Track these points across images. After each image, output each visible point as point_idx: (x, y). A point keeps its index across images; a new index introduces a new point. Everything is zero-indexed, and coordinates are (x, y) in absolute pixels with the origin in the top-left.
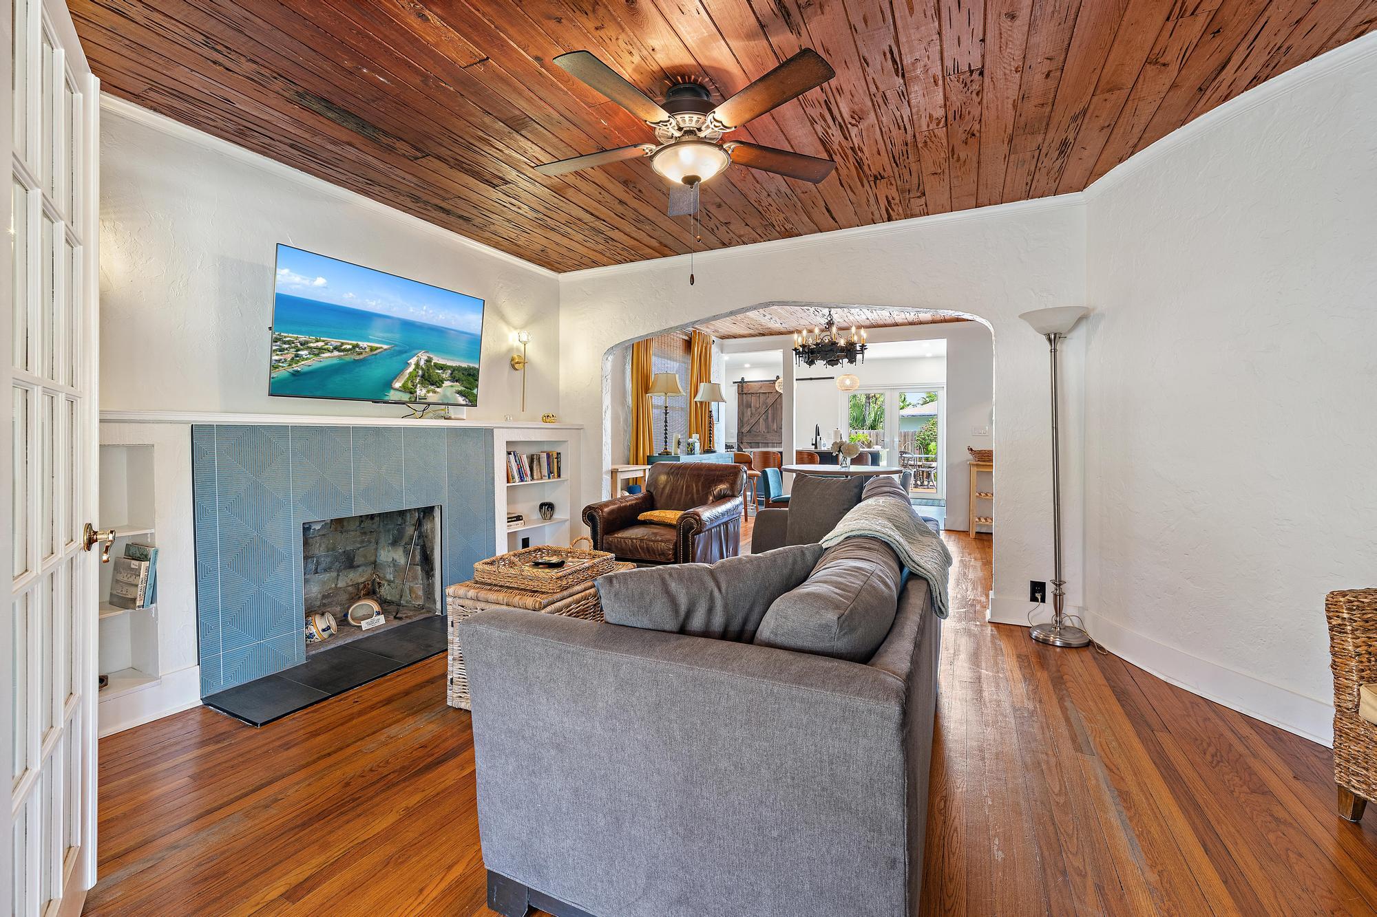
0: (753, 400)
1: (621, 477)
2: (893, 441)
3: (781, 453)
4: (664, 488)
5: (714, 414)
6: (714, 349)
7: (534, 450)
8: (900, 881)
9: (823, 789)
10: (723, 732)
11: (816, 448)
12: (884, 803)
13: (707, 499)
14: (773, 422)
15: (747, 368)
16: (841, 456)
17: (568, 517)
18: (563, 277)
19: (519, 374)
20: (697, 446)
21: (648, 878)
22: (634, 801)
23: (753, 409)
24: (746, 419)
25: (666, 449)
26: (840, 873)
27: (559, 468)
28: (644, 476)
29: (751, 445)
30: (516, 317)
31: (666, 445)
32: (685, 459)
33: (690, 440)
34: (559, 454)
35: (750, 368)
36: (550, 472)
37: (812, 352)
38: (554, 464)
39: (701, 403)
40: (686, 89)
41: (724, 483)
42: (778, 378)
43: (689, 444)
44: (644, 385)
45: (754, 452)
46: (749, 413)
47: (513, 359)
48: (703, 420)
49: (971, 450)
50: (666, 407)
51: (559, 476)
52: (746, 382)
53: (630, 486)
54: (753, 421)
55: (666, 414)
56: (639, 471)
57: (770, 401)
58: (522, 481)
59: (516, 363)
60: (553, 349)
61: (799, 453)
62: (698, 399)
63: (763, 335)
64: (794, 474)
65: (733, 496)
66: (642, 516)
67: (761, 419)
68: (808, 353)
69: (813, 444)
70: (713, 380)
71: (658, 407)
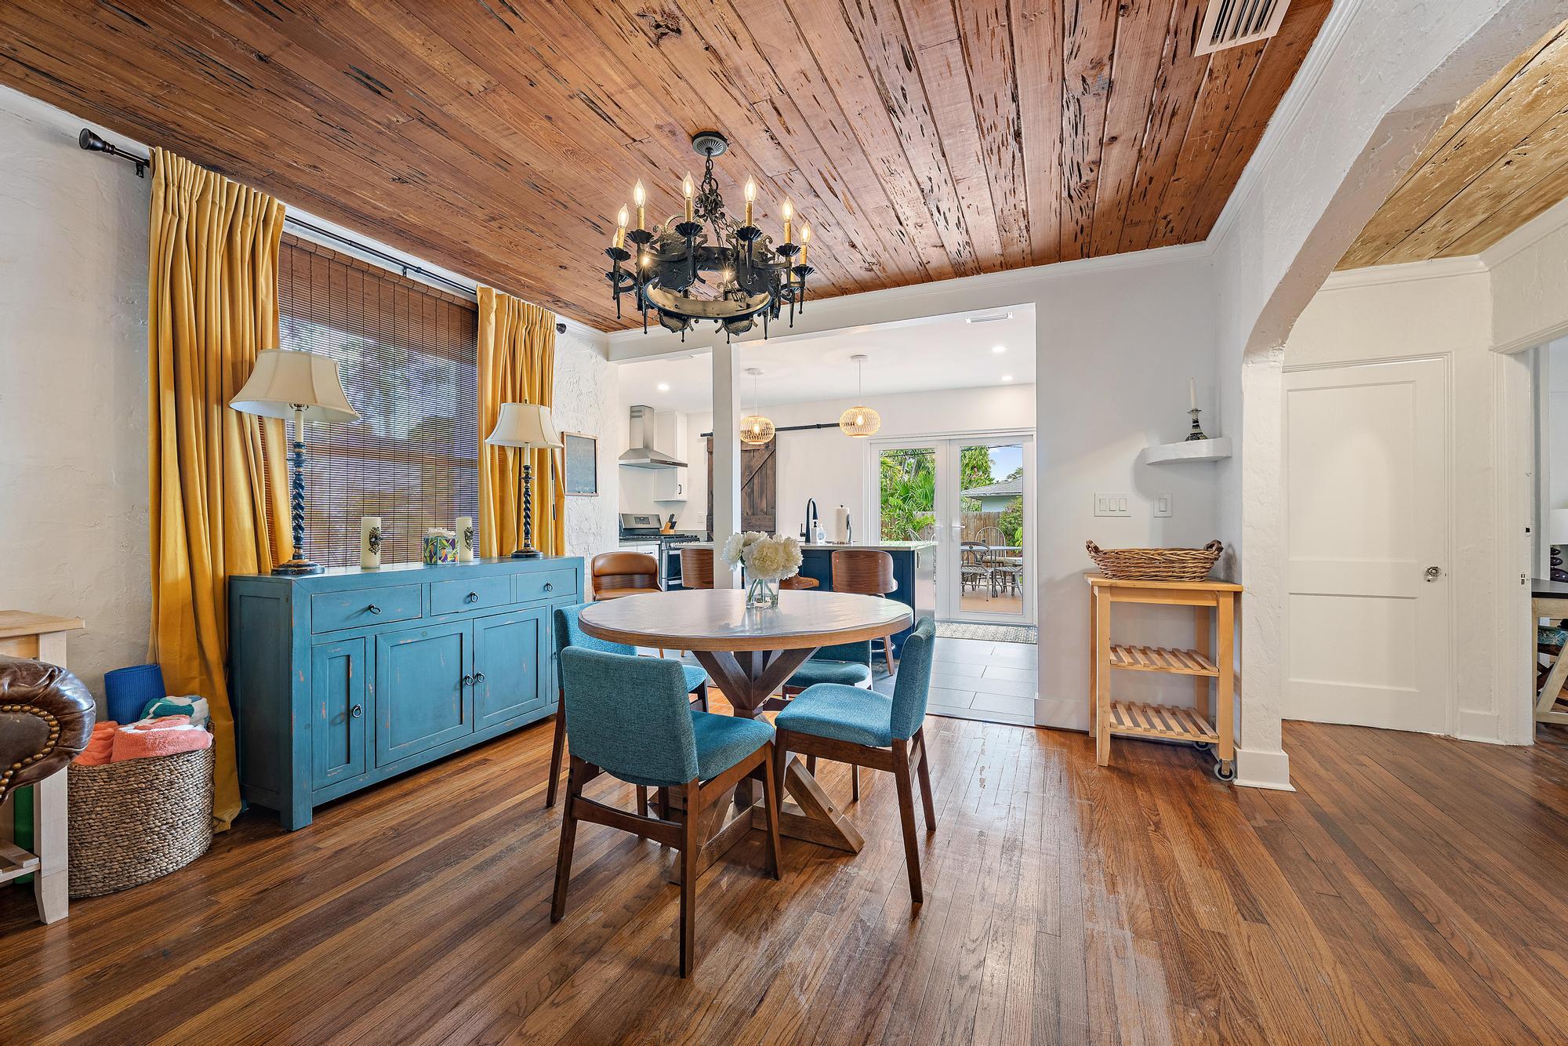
2: (951, 527)
14: (761, 497)
49: (1096, 550)
62: (495, 438)
69: (802, 535)
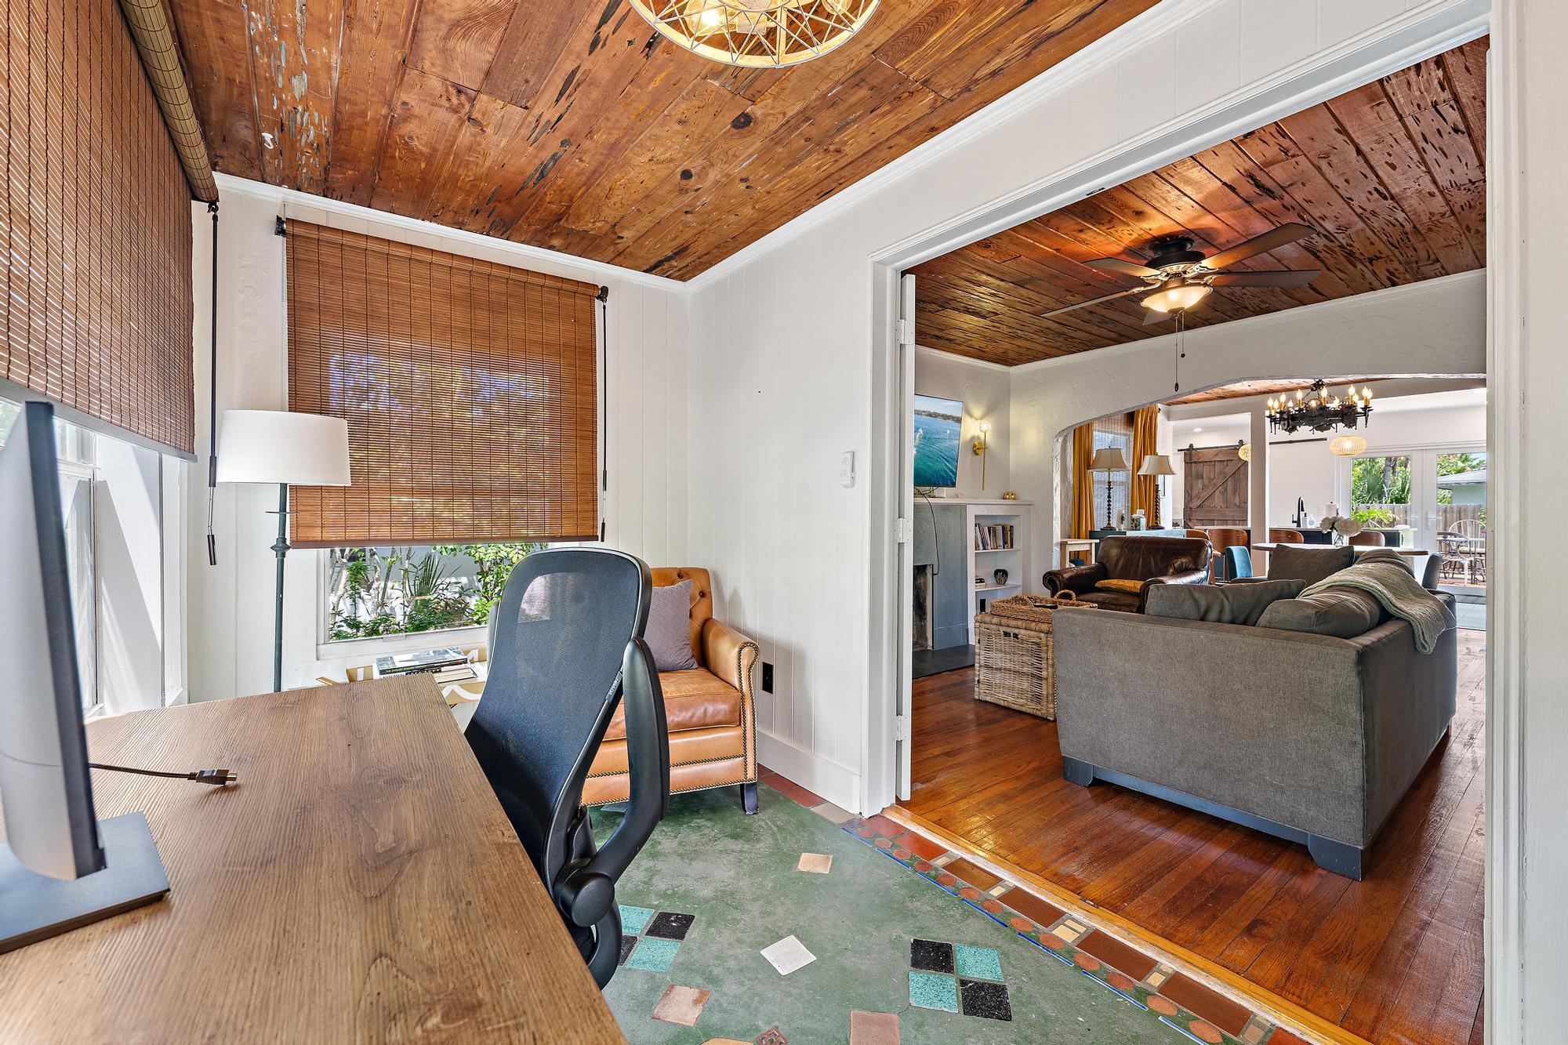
0: (1205, 470)
1: (1070, 549)
2: (1427, 518)
3: (1248, 532)
4: (1118, 561)
5: (1161, 488)
6: (1160, 417)
7: (990, 523)
8: (1359, 755)
9: (1305, 699)
10: (1237, 668)
11: (1299, 525)
12: (1347, 708)
13: (1167, 571)
14: (1234, 494)
15: (1195, 433)
16: (1334, 535)
17: (1021, 584)
18: (1014, 370)
19: (979, 458)
20: (1143, 521)
21: (1183, 754)
22: (1174, 709)
23: (1206, 481)
24: (1195, 493)
25: (1109, 524)
26: (1317, 749)
27: (1012, 540)
28: (1090, 550)
29: (1202, 522)
30: (977, 412)
31: (1109, 520)
32: (1130, 534)
33: (1134, 516)
34: (1011, 527)
35: (1202, 432)
36: (1005, 543)
37: (1293, 418)
38: (1006, 535)
39: (1145, 476)
40: (1173, 245)
41: (1186, 557)
42: (1241, 443)
43: (1133, 520)
44: (1085, 461)
45: (1210, 530)
46: (1200, 486)
47: (974, 446)
48: (1147, 493)
50: (1109, 483)
51: (1012, 547)
52: (1196, 449)
53: (1077, 558)
54: (1206, 494)
55: (1109, 489)
56: (1083, 545)
57: (1230, 470)
58: (984, 549)
59: (977, 448)
60: (1004, 433)
61: (1272, 531)
62: (1142, 472)
63: (1224, 398)
64: (1267, 553)
65: (1197, 570)
66: (1099, 584)
67: (1217, 492)
68: (1288, 419)
69: (1294, 521)
70: (1160, 451)
71: (1100, 482)
